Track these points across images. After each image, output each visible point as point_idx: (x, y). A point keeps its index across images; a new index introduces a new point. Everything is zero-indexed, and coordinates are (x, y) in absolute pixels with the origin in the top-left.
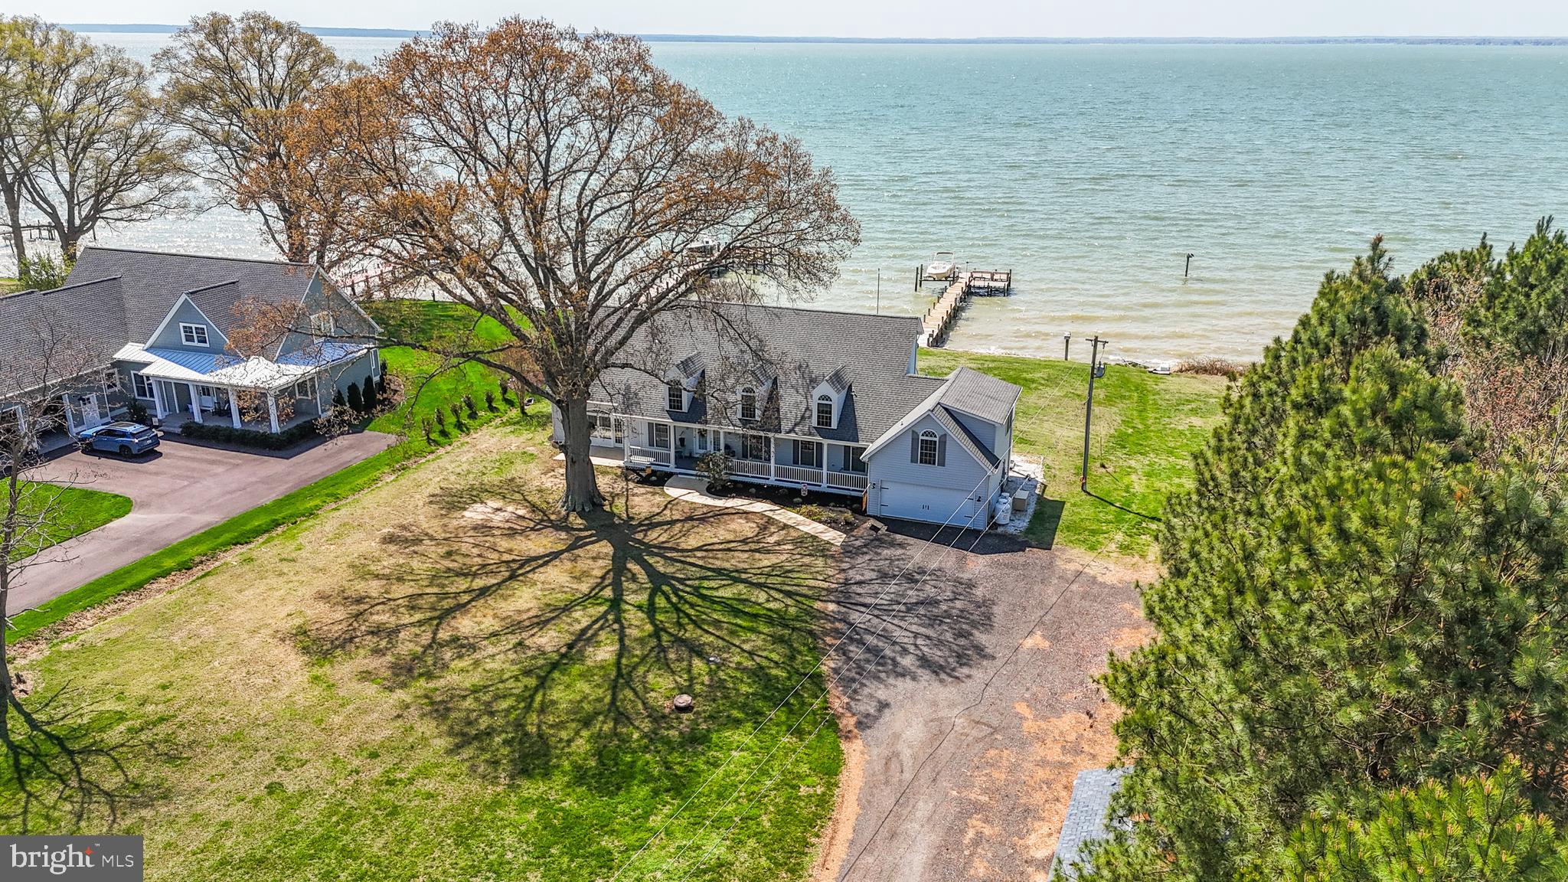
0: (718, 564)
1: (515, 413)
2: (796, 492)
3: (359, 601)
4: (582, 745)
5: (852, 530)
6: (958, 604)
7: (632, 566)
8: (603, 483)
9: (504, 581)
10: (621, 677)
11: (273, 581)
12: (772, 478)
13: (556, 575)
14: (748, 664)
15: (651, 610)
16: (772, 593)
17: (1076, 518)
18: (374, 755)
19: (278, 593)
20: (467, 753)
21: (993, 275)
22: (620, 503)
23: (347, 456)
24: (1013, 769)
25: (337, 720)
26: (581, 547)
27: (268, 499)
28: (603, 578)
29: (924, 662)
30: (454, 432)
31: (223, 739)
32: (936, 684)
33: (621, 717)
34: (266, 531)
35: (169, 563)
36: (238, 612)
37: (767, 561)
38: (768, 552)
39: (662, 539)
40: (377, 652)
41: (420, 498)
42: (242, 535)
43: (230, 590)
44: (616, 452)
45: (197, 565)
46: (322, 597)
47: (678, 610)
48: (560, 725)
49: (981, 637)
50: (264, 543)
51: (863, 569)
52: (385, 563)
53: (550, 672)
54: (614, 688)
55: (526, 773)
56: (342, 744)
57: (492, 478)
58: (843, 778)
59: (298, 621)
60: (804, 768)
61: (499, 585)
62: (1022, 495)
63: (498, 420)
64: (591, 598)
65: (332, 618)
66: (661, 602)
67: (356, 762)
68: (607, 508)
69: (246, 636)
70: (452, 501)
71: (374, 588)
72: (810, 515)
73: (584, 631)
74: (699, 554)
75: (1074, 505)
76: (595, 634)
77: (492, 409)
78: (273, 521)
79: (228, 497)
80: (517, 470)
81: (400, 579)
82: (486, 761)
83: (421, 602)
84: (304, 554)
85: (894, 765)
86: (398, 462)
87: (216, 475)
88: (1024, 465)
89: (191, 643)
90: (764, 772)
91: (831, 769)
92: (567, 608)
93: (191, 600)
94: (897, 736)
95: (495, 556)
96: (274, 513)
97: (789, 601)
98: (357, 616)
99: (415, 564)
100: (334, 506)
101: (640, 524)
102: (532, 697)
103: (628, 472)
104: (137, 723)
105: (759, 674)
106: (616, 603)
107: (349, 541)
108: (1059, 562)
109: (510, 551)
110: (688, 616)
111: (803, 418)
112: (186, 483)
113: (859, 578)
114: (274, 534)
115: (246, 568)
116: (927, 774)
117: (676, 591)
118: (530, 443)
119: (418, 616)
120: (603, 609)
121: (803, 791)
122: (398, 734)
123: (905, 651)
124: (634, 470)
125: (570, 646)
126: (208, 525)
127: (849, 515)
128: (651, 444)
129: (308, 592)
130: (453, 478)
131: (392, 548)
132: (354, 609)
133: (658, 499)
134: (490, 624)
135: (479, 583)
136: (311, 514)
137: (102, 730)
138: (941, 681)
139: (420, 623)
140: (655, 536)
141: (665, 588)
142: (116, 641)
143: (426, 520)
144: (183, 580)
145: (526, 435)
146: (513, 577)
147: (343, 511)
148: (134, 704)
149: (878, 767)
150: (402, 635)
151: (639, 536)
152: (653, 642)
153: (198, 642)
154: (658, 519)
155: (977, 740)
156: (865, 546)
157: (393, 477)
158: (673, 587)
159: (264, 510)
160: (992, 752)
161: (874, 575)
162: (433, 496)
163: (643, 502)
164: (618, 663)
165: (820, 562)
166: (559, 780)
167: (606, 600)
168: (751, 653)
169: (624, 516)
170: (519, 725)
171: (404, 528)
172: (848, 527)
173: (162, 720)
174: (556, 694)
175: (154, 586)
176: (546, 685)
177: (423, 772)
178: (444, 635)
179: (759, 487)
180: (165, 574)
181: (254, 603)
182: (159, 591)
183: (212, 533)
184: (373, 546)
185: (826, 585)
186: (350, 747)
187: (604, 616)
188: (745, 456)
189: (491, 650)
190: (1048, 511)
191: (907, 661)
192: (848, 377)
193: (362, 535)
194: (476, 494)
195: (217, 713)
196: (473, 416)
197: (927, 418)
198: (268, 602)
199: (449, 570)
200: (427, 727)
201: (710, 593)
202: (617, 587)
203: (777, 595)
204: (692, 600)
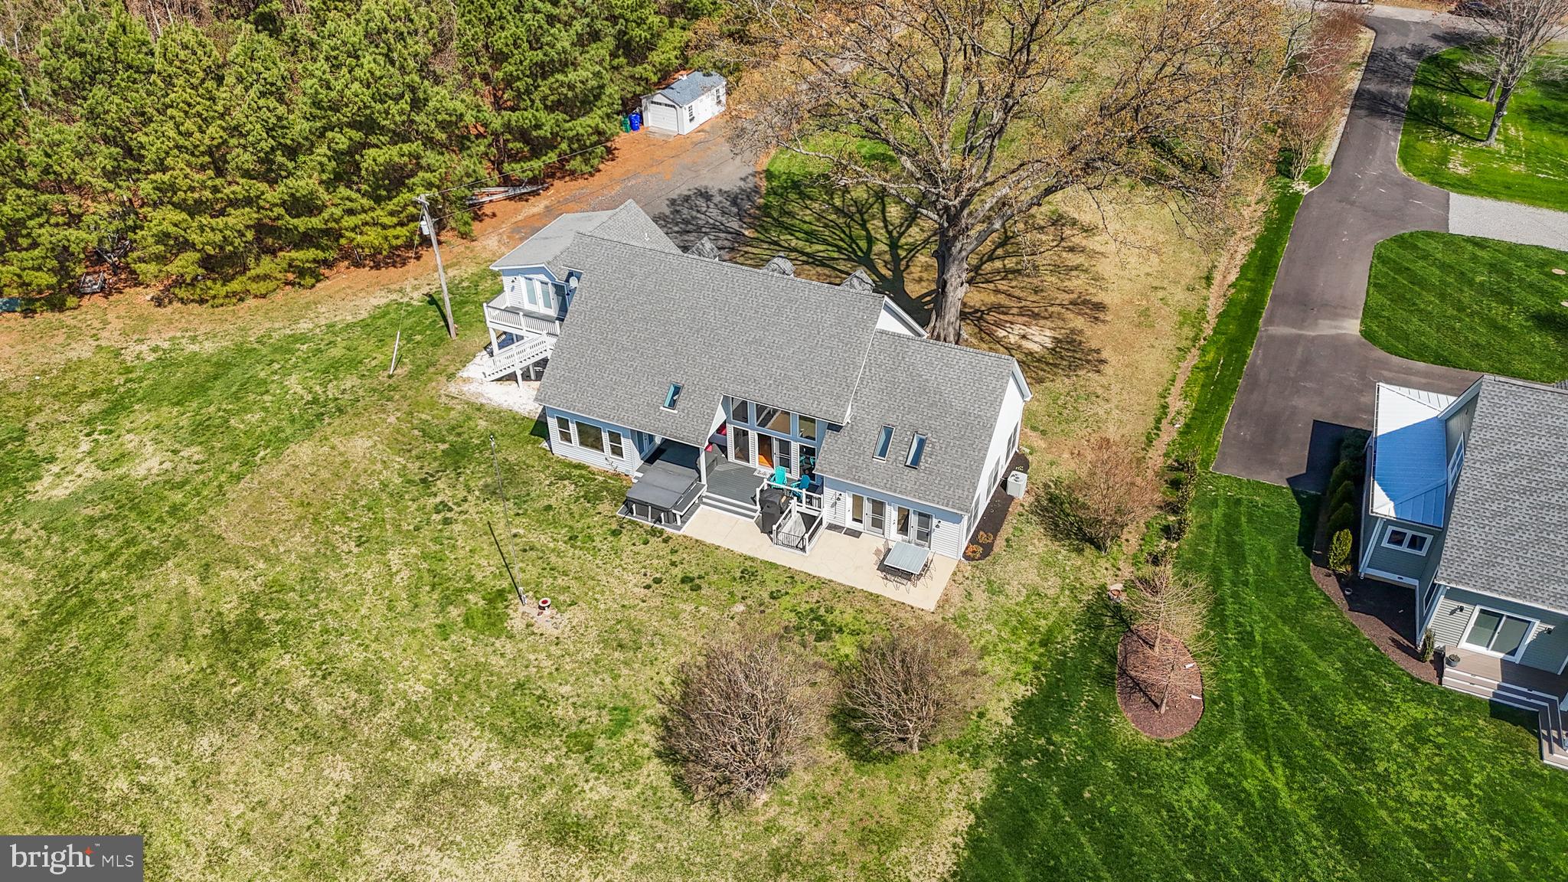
3: (1069, 248)
7: (888, 273)
9: (979, 264)
14: (808, 202)
15: (870, 240)
28: (908, 266)
40: (1029, 215)
47: (850, 237)
61: (982, 262)
64: (913, 252)
66: (863, 244)
71: (1070, 258)
73: (909, 226)
76: (902, 223)
81: (1055, 264)
98: (1060, 237)
105: (806, 197)
106: (894, 245)
110: (844, 232)
117: (853, 249)
120: (903, 241)
132: (1066, 242)
138: (706, 189)
141: (859, 253)
152: (866, 217)
155: (701, 165)
158: (856, 255)
167: (901, 247)
168: (807, 207)
187: (901, 235)
201: (830, 248)
202: (896, 259)
203: (783, 243)
204: (841, 243)
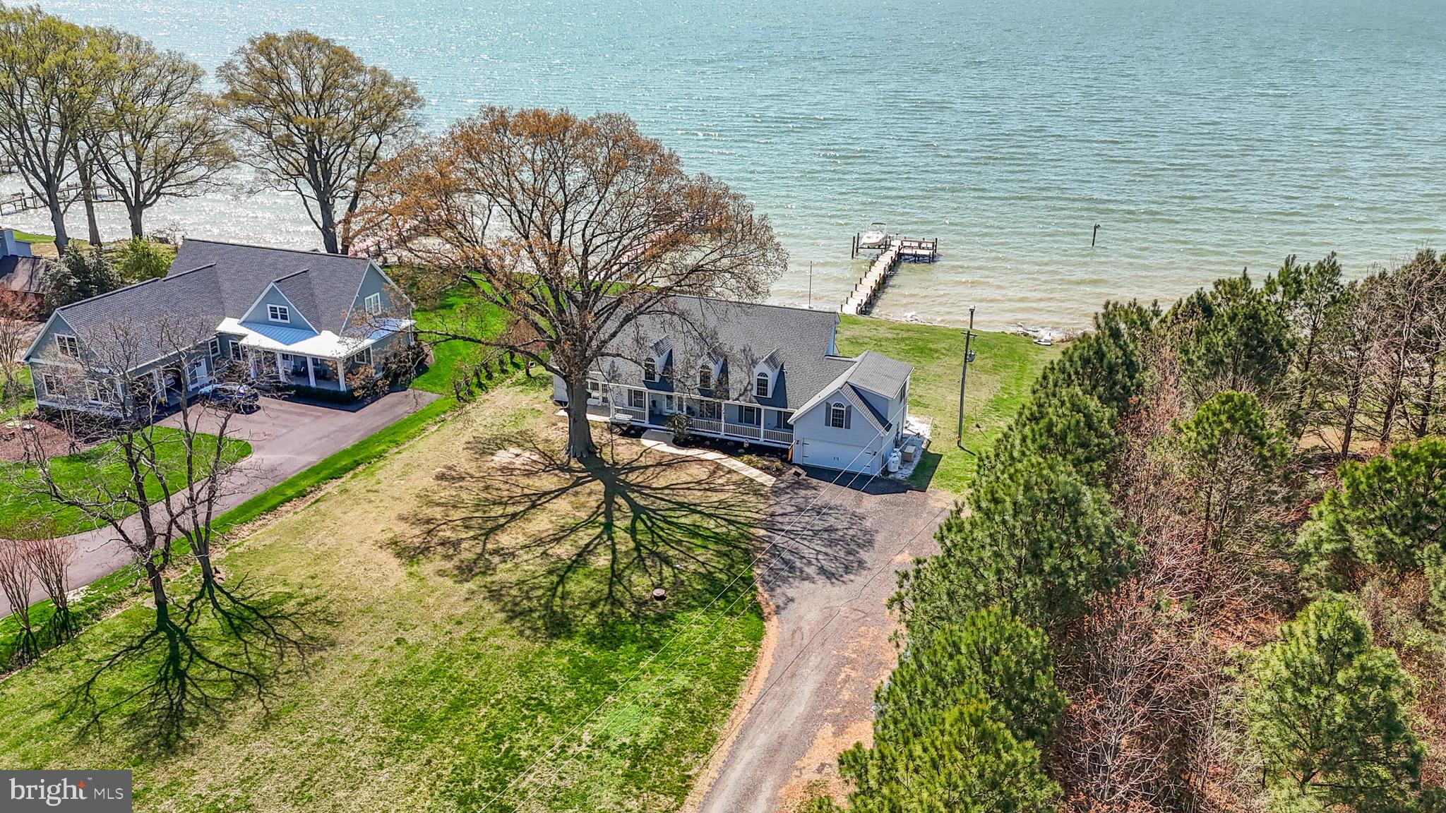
0: (680, 499)
1: (521, 374)
2: (740, 444)
3: (428, 521)
4: (592, 619)
5: (780, 475)
6: (851, 532)
7: (618, 499)
8: (595, 435)
9: (528, 509)
10: (615, 576)
11: (366, 506)
12: (723, 433)
13: (562, 505)
14: (702, 570)
15: (632, 531)
16: (719, 520)
17: (949, 468)
18: (459, 623)
19: (371, 516)
20: (517, 623)
21: (920, 243)
22: (607, 450)
23: (400, 410)
24: (875, 639)
25: (431, 601)
26: (581, 484)
27: (348, 445)
28: (598, 507)
29: (822, 571)
30: (476, 390)
31: (361, 611)
32: (829, 585)
33: (616, 603)
34: (351, 469)
35: (290, 492)
36: (348, 528)
37: (715, 497)
38: (716, 491)
39: (639, 480)
40: (448, 557)
41: (460, 444)
42: (335, 471)
43: (338, 512)
44: (603, 409)
45: (309, 494)
46: (402, 518)
47: (652, 532)
48: (578, 607)
49: (863, 555)
50: (352, 478)
51: (785, 504)
52: (442, 495)
53: (566, 573)
54: (611, 584)
55: (557, 636)
56: (437, 616)
57: (510, 430)
58: (763, 642)
59: (391, 535)
60: (739, 636)
61: (525, 512)
62: (910, 449)
63: (508, 380)
64: (590, 522)
65: (413, 535)
66: (640, 526)
67: (448, 628)
68: (598, 455)
69: (357, 544)
70: (484, 448)
71: (437, 513)
72: (749, 463)
73: (587, 545)
74: (666, 492)
75: (950, 458)
76: (595, 548)
77: (504, 371)
78: (355, 461)
79: (318, 442)
80: (529, 423)
81: (454, 507)
82: (529, 628)
83: (473, 523)
84: (381, 486)
85: (798, 635)
86: (437, 415)
87: (304, 425)
88: (917, 425)
89: (321, 548)
90: (713, 638)
91: (756, 638)
92: (574, 530)
93: (313, 519)
94: (801, 618)
95: (519, 491)
96: (354, 456)
97: (731, 527)
98: (429, 532)
99: (464, 495)
100: (396, 450)
101: (623, 468)
102: (555, 589)
103: (613, 426)
104: (302, 600)
105: (709, 577)
106: (608, 526)
107: (413, 477)
108: (930, 501)
109: (528, 487)
110: (660, 537)
111: (746, 390)
112: (285, 431)
113: (781, 511)
114: (357, 471)
115: (345, 496)
116: (819, 640)
117: (650, 518)
118: (536, 401)
119: (471, 533)
120: (599, 530)
121: (738, 649)
122: (473, 610)
123: (809, 563)
124: (618, 425)
125: (579, 555)
126: (310, 464)
127: (778, 464)
128: (630, 404)
129: (394, 515)
130: (481, 429)
131: (445, 483)
132: (426, 527)
133: (636, 449)
134: (522, 540)
135: (510, 510)
136: (380, 456)
137: (281, 604)
138: (832, 583)
139: (474, 538)
140: (633, 478)
141: (644, 517)
142: (271, 546)
143: (465, 463)
144: (301, 505)
145: (532, 394)
146: (534, 506)
147: (404, 454)
148: (296, 588)
149: (788, 635)
150: (462, 546)
151: (622, 477)
152: (635, 554)
153: (326, 547)
154: (635, 464)
155: (854, 621)
156: (788, 487)
157: (436, 428)
158: (648, 515)
159: (346, 453)
160: (863, 628)
161: (793, 509)
162: (469, 443)
163: (625, 451)
164: (612, 567)
165: (753, 499)
166: (578, 639)
167: (601, 524)
168: (703, 563)
169: (611, 462)
170: (548, 606)
171: (450, 468)
172: (778, 473)
173: (317, 598)
174: (571, 586)
175: (284, 508)
176: (565, 581)
177: (492, 633)
178: (490, 546)
179: (712, 440)
180: (289, 500)
181: (356, 522)
182: (287, 512)
183: (314, 470)
184: (430, 482)
185: (757, 516)
186: (442, 617)
187: (599, 536)
188: (702, 416)
189: (525, 557)
190: (930, 462)
191: (811, 570)
192: (780, 359)
193: (422, 473)
194: (500, 443)
195: (353, 595)
196: (490, 377)
197: (837, 393)
198: (366, 521)
199: (487, 500)
200: (489, 606)
201: (675, 520)
202: (608, 515)
203: (723, 523)
204: (662, 525)
